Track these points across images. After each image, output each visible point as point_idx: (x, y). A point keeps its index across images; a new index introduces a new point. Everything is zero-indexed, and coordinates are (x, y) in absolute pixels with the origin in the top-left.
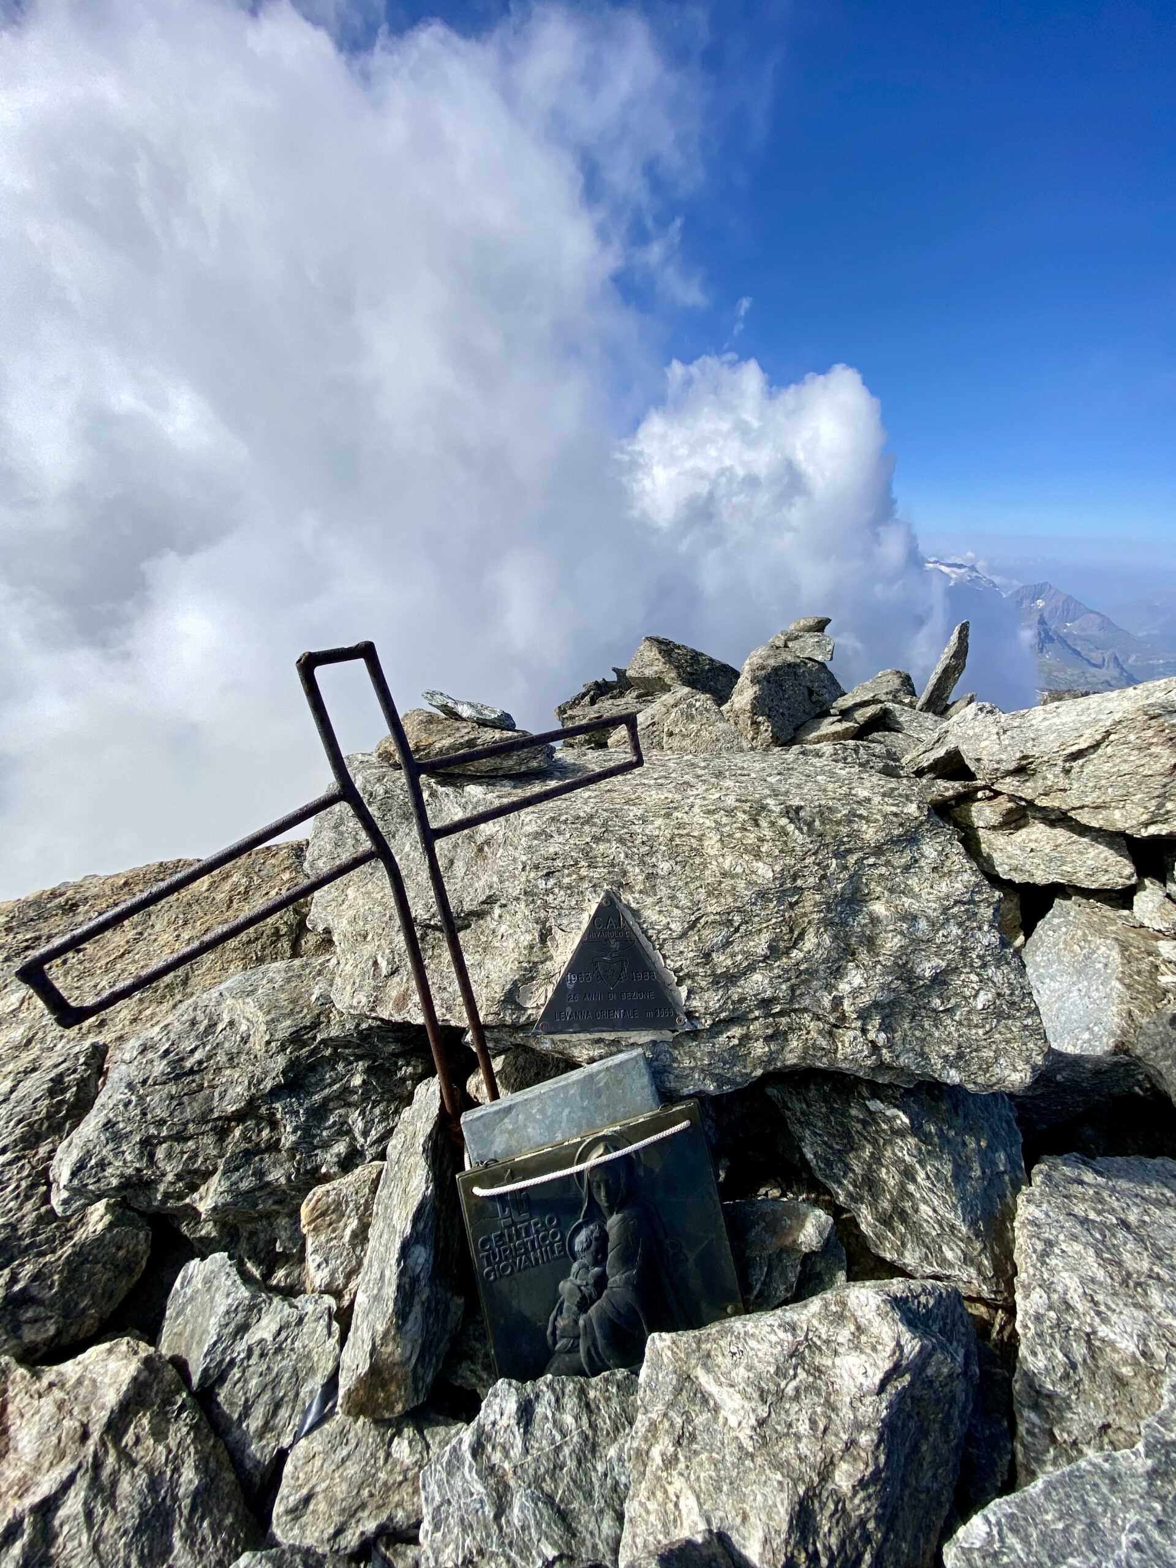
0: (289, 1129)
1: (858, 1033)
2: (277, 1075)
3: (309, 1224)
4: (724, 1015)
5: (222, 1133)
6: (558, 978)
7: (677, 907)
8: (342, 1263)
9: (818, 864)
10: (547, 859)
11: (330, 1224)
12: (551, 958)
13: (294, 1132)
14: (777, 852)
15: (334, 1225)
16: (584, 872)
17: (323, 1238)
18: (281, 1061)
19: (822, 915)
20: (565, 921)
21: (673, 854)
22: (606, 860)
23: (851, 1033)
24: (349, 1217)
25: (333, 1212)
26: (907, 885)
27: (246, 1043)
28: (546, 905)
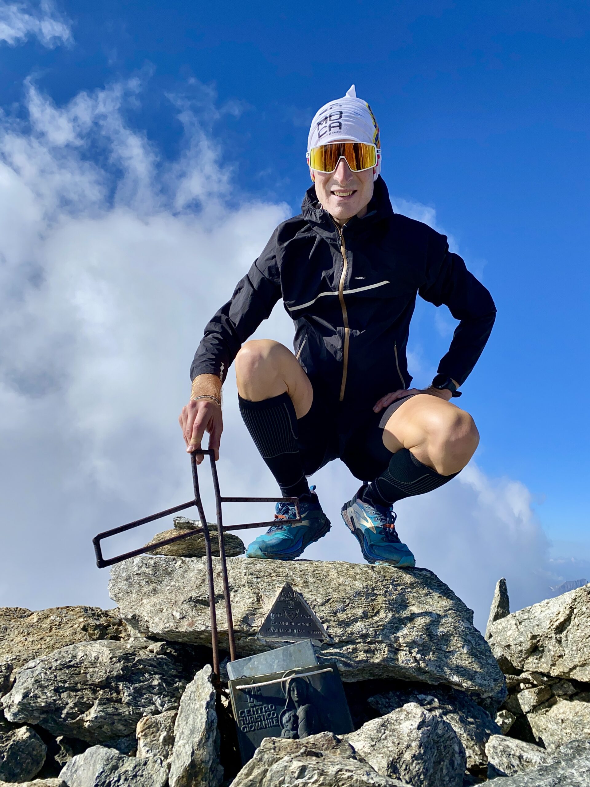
0: (126, 694)
1: (408, 652)
2: (119, 670)
3: (142, 732)
4: (344, 638)
5: (94, 692)
6: (266, 615)
7: (319, 593)
8: (159, 752)
9: (384, 586)
10: (256, 571)
12: (262, 608)
13: (129, 696)
14: (364, 579)
15: (154, 734)
16: (274, 578)
17: (148, 740)
18: (119, 666)
19: (387, 605)
20: (268, 594)
21: (315, 576)
22: (284, 574)
23: (404, 653)
24: (162, 731)
25: (154, 727)
26: (426, 601)
27: (97, 660)
28: (258, 587)
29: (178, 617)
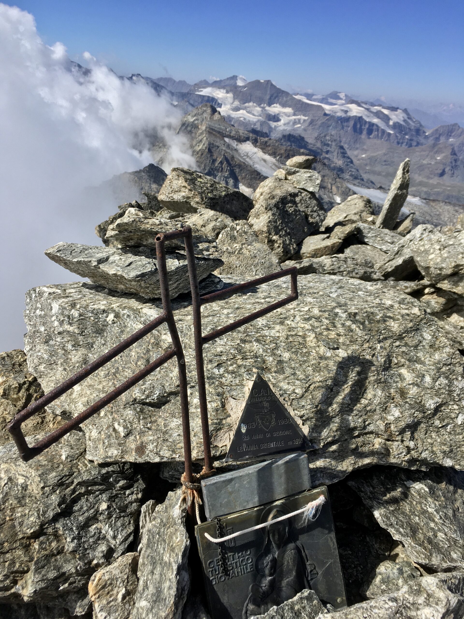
0: (69, 540)
1: (399, 443)
2: (55, 508)
3: (95, 595)
4: (330, 439)
5: (27, 548)
6: (235, 427)
7: (298, 380)
8: (119, 615)
9: (370, 348)
10: (217, 356)
11: (108, 593)
12: (229, 416)
13: (72, 541)
14: (348, 343)
15: (111, 593)
16: (240, 362)
17: (105, 602)
18: (55, 499)
19: (375, 377)
20: (234, 393)
21: (289, 347)
22: (252, 354)
24: (119, 587)
25: (109, 586)
26: (417, 357)
27: (26, 490)
28: (221, 385)
29: (122, 434)
